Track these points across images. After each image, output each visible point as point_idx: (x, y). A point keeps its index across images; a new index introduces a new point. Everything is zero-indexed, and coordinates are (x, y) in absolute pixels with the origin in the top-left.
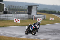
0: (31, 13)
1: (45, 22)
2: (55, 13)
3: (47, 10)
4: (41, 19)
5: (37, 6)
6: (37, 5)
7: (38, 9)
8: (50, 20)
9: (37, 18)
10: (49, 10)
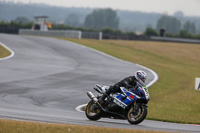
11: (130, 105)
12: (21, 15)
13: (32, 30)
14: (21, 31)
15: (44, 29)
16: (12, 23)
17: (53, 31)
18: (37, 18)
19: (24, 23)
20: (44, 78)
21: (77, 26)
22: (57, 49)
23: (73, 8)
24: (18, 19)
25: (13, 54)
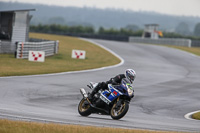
0: (11, 35)
1: (55, 63)
2: (90, 34)
3: (63, 24)
4: (43, 53)
5: (31, 13)
6: (28, 10)
7: (32, 20)
8: (74, 56)
9: (30, 52)
10: (70, 26)
11: (114, 100)
12: (131, 23)
13: (143, 38)
14: (131, 38)
15: (155, 37)
16: (122, 31)
17: (163, 39)
18: (147, 26)
19: (135, 31)
20: (154, 86)
21: (187, 35)
22: (168, 58)
23: (183, 17)
24: (129, 26)
25: (123, 62)
